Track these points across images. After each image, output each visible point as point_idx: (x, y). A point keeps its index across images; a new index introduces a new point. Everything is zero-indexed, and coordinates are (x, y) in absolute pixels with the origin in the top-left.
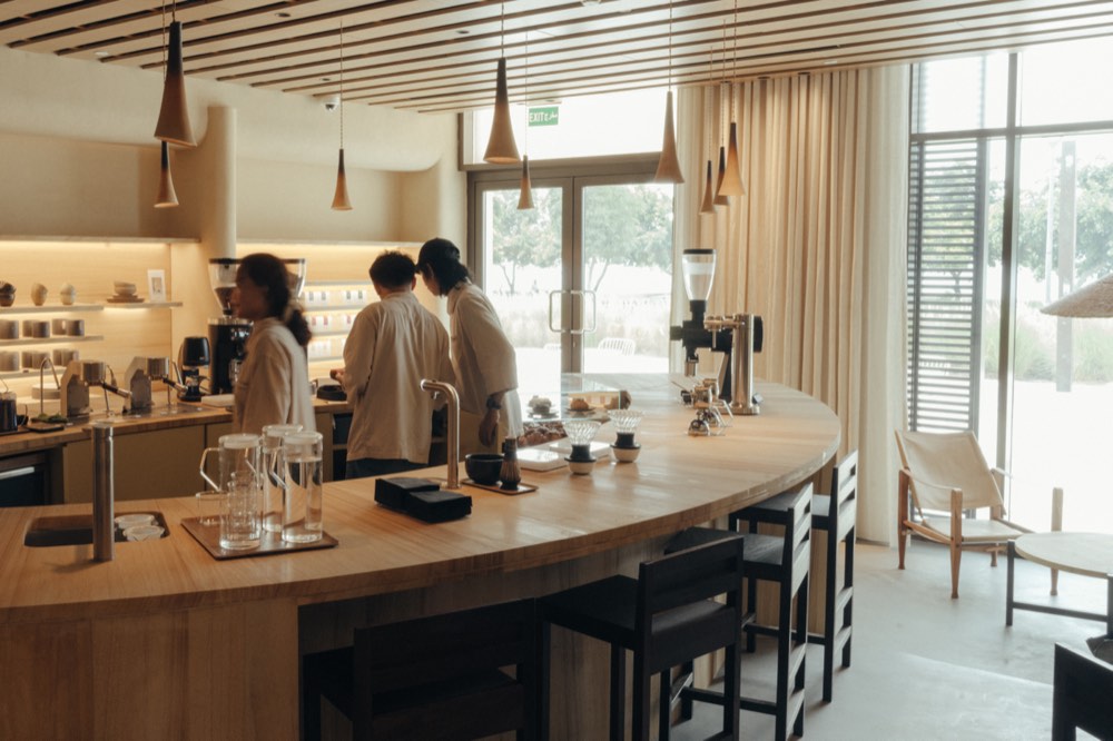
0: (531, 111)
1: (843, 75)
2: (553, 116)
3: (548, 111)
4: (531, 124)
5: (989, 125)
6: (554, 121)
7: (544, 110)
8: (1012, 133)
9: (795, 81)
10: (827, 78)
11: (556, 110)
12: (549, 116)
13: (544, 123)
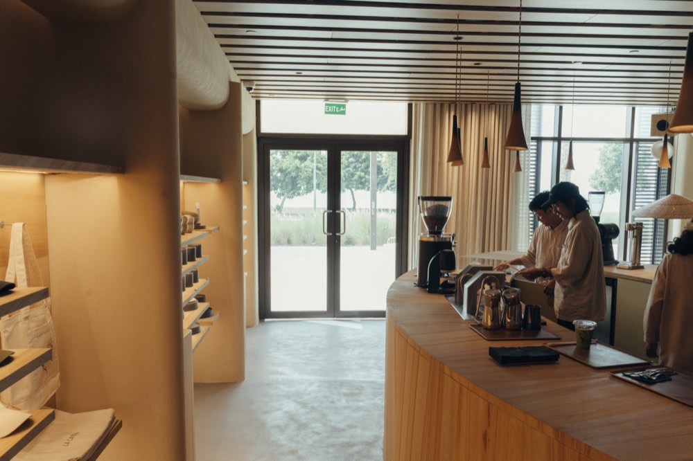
0: (326, 105)
1: (505, 107)
2: (342, 109)
3: (339, 106)
4: (326, 113)
5: (543, 135)
6: (343, 113)
7: (337, 106)
8: (559, 139)
9: (483, 106)
10: (498, 107)
11: (344, 106)
12: (339, 109)
13: (336, 113)
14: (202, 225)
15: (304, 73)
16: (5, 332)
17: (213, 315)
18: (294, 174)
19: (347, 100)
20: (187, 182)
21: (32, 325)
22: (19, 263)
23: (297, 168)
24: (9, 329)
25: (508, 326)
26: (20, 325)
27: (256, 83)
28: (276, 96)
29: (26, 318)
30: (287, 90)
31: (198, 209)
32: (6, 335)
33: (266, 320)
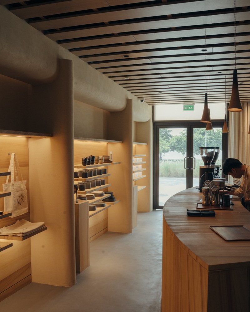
0: (184, 106)
2: (192, 108)
4: (184, 110)
6: (193, 110)
7: (189, 106)
11: (193, 106)
12: (190, 108)
13: (189, 110)
14: (111, 161)
15: (163, 93)
16: (4, 188)
17: (116, 201)
18: (199, 142)
19: (194, 104)
20: (109, 143)
21: (15, 187)
22: (12, 166)
23: (201, 139)
24: (6, 187)
25: (213, 204)
26: (10, 187)
27: (145, 98)
28: (158, 103)
29: (13, 185)
30: (160, 101)
31: (111, 154)
32: (5, 189)
33: (156, 210)
